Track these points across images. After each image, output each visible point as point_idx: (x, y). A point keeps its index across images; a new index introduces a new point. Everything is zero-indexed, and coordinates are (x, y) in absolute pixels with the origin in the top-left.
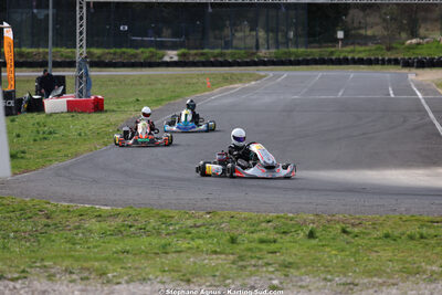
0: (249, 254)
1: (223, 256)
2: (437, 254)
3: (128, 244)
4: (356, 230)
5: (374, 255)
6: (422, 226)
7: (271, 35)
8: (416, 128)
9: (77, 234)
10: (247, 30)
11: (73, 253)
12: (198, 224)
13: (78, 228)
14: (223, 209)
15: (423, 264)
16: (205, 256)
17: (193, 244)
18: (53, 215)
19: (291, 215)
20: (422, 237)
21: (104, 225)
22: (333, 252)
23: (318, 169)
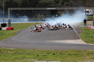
0: (41, 59)
1: (36, 59)
2: (80, 58)
3: (16, 56)
4: (63, 53)
5: (67, 58)
6: (76, 52)
7: (44, 16)
8: (72, 32)
9: (6, 54)
10: (40, 15)
11: (5, 59)
12: (31, 52)
13: (7, 53)
14: (36, 49)
15: (78, 61)
16: (32, 59)
17: (30, 56)
18: (2, 51)
19: (49, 50)
20: (77, 54)
21: (12, 52)
22: (59, 58)
23: (54, 40)
